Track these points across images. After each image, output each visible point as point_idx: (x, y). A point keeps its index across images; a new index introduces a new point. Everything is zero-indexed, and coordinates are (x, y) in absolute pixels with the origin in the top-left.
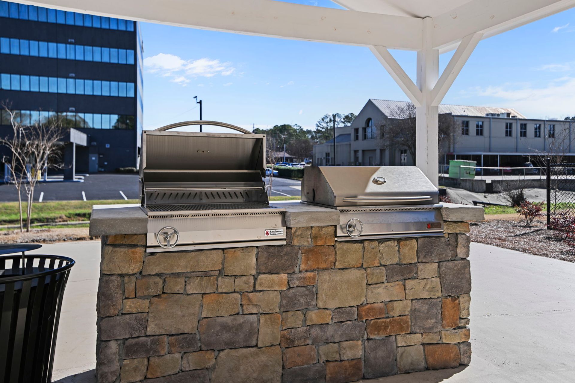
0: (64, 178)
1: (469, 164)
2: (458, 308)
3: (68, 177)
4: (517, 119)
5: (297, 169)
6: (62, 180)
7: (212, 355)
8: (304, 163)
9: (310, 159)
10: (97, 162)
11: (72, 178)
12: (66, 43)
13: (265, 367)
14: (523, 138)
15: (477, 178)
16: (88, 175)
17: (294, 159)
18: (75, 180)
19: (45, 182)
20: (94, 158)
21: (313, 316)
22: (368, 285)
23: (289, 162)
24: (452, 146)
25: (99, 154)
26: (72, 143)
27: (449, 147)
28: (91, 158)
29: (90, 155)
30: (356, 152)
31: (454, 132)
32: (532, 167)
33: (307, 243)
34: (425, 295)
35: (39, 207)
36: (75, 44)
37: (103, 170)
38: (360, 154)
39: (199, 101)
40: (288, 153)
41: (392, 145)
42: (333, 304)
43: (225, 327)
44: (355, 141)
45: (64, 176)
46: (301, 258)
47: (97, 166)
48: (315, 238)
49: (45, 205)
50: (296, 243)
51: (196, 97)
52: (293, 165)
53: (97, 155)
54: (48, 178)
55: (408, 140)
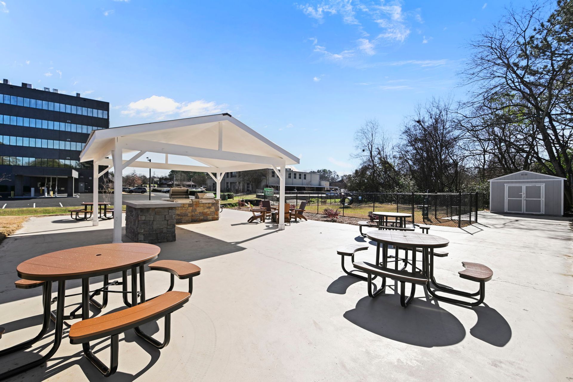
0: (67, 196)
1: (271, 190)
2: (217, 212)
3: (70, 195)
4: (293, 171)
5: (198, 191)
6: (66, 196)
7: (182, 217)
8: (202, 188)
9: (205, 186)
10: (84, 187)
11: (72, 196)
12: (65, 122)
13: (189, 219)
14: (295, 179)
15: (275, 195)
16: (79, 194)
17: (197, 186)
18: (74, 196)
19: (56, 197)
20: (82, 185)
21: (196, 213)
22: (204, 209)
23: (194, 187)
24: (268, 182)
25: (85, 183)
26: (73, 177)
27: (267, 182)
28: (80, 185)
29: (80, 183)
30: (227, 183)
31: (268, 176)
32: (296, 191)
33: (195, 203)
34: (212, 211)
35: (64, 209)
36: (71, 123)
37: (87, 191)
38: (229, 184)
39: (149, 159)
40: (193, 182)
41: (243, 181)
42: (199, 212)
43: (184, 214)
44: (227, 178)
45: (68, 194)
46: (194, 205)
47: (84, 189)
48: (196, 203)
49: (67, 209)
50: (194, 203)
51: (148, 158)
52: (196, 189)
53: (84, 183)
54: (57, 196)
55: (249, 179)
